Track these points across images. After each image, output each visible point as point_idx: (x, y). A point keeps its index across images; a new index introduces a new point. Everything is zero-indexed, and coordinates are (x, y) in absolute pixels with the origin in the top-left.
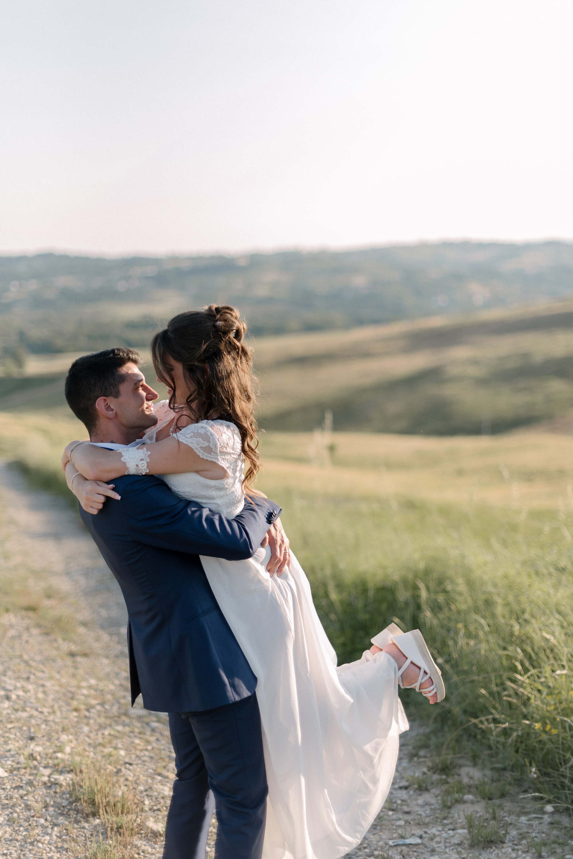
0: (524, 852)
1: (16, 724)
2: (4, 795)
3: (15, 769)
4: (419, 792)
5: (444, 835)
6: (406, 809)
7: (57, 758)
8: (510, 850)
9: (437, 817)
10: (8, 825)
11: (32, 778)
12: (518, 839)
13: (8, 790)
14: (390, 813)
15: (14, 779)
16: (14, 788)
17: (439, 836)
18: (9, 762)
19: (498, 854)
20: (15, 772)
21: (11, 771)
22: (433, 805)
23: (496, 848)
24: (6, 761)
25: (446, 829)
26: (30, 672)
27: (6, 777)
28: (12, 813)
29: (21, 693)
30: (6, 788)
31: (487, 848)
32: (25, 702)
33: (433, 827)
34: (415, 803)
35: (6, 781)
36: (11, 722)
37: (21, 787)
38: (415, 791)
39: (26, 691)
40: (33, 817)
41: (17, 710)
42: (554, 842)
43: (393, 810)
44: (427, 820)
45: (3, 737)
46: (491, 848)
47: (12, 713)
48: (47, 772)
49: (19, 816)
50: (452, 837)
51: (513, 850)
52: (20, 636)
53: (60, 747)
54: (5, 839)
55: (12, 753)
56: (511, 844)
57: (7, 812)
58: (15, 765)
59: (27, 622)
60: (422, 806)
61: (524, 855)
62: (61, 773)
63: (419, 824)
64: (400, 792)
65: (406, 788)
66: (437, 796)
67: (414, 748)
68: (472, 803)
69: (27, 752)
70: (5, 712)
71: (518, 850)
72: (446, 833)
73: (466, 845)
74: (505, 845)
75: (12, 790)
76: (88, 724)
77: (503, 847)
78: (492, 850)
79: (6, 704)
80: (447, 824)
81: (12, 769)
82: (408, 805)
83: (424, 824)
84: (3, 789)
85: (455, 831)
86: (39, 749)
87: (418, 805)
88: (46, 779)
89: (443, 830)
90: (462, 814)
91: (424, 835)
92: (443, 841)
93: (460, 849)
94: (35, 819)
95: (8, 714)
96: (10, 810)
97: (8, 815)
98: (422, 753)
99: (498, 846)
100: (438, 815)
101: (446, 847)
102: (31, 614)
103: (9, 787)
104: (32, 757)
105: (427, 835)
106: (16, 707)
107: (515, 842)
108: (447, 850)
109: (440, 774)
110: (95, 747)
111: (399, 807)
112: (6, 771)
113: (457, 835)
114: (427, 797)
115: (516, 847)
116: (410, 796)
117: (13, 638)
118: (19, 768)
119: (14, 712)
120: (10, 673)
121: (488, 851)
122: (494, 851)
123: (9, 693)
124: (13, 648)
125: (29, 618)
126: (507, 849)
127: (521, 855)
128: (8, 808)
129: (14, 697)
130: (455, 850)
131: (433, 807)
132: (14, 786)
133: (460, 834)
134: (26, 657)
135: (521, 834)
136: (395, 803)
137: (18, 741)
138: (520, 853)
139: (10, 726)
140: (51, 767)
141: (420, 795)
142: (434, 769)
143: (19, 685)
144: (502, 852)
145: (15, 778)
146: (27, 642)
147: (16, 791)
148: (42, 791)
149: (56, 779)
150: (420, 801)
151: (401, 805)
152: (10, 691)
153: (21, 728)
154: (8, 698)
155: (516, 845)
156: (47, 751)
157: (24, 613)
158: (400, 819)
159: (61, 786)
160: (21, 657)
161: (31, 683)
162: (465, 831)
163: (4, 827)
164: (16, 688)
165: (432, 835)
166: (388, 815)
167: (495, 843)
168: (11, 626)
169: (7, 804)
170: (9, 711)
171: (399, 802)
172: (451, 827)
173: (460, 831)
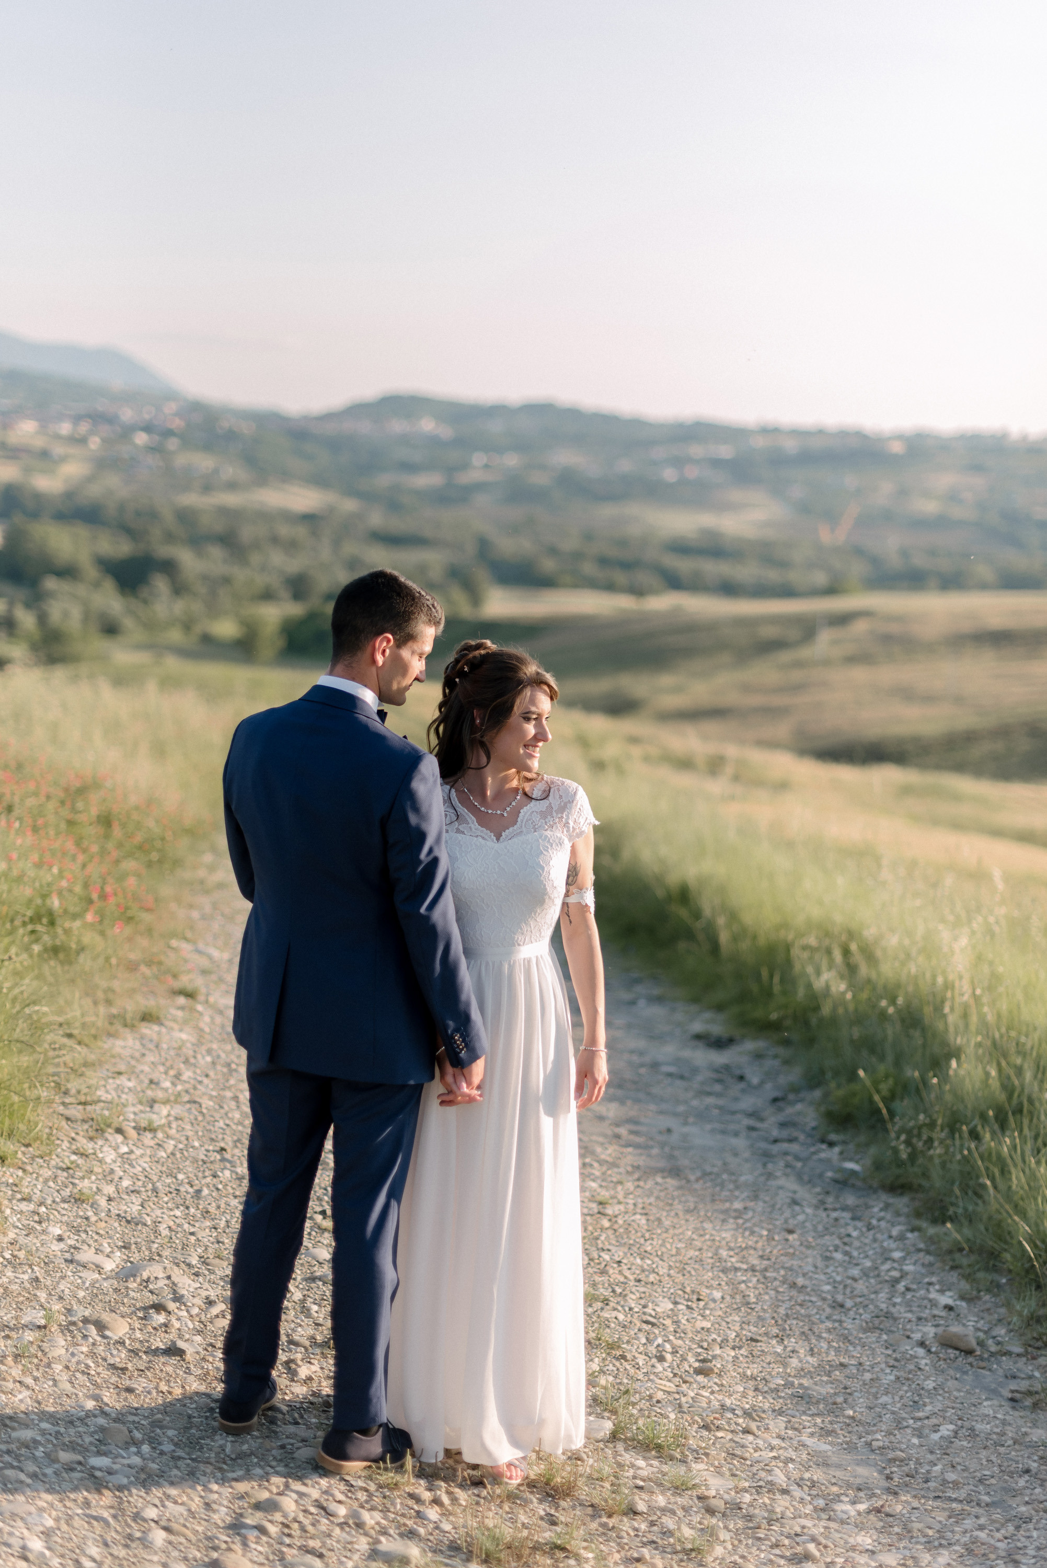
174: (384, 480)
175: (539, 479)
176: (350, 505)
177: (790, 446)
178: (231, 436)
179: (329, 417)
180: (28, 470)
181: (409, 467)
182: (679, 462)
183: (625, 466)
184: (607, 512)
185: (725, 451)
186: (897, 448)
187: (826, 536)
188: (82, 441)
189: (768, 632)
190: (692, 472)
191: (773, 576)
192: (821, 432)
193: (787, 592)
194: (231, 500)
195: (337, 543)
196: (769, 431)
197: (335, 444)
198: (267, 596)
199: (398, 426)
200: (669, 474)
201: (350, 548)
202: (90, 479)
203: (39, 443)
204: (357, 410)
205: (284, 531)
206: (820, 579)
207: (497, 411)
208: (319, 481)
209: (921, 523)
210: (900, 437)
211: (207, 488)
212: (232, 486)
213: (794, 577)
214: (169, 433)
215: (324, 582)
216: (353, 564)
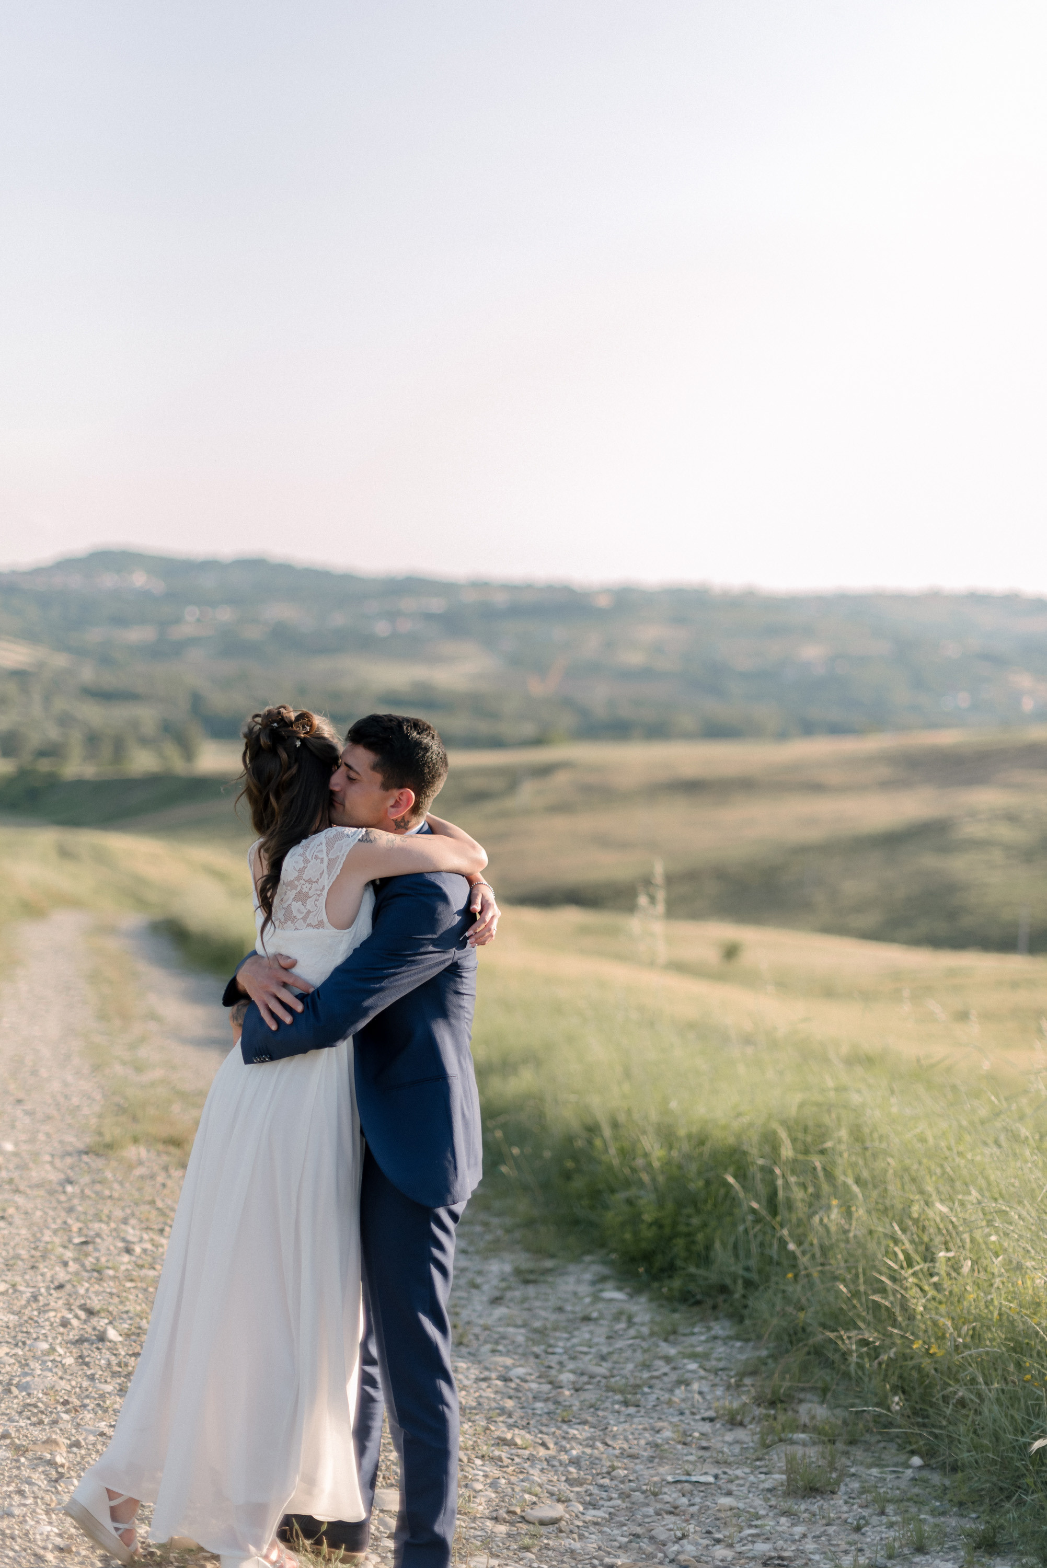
0: (861, 1507)
1: (139, 1285)
2: (116, 1362)
3: (133, 1334)
4: (729, 1427)
5: (752, 1478)
6: (704, 1444)
8: (841, 1502)
9: (747, 1458)
10: (118, 1395)
12: (858, 1492)
13: (121, 1357)
14: (680, 1447)
15: (131, 1345)
16: (131, 1355)
17: (742, 1478)
18: (126, 1326)
19: (823, 1505)
20: (133, 1337)
22: (747, 1443)
23: (823, 1499)
24: (121, 1323)
25: (757, 1472)
26: (165, 1224)
27: (121, 1342)
29: (149, 1246)
30: (120, 1354)
31: (809, 1498)
32: (154, 1258)
33: (737, 1468)
34: (720, 1438)
35: (119, 1346)
36: (132, 1280)
38: (723, 1425)
39: (156, 1246)
41: (141, 1267)
42: (909, 1500)
43: (685, 1444)
44: (732, 1459)
45: (118, 1297)
46: (815, 1498)
47: (133, 1270)
50: (763, 1482)
51: (846, 1502)
52: (152, 1177)
54: (114, 1410)
55: (131, 1315)
56: (846, 1497)
57: (119, 1381)
59: (165, 1159)
60: (730, 1444)
61: (860, 1510)
63: (717, 1462)
64: (702, 1423)
65: (711, 1420)
66: (754, 1434)
68: (804, 1444)
70: (123, 1268)
71: (853, 1505)
72: (756, 1477)
73: (780, 1492)
74: (835, 1496)
75: (128, 1357)
77: (832, 1499)
78: (815, 1500)
79: (126, 1258)
80: (760, 1467)
81: (129, 1333)
82: (709, 1440)
83: (725, 1462)
84: (115, 1355)
85: (768, 1476)
87: (724, 1442)
89: (752, 1473)
90: (783, 1455)
91: (722, 1476)
92: (748, 1484)
93: (769, 1496)
95: (127, 1270)
96: (122, 1379)
99: (825, 1496)
100: (748, 1455)
101: (749, 1492)
102: (172, 1149)
103: (123, 1353)
105: (725, 1476)
106: (140, 1262)
107: (852, 1495)
108: (751, 1495)
109: (766, 1408)
111: (695, 1441)
112: (121, 1335)
113: (771, 1480)
114: (741, 1434)
115: (852, 1501)
116: (714, 1432)
117: (142, 1177)
118: (139, 1333)
119: (137, 1269)
120: (133, 1221)
121: (809, 1501)
122: (818, 1501)
123: (132, 1246)
124: (140, 1189)
125: (168, 1154)
126: (839, 1500)
127: (856, 1510)
128: (120, 1377)
129: (138, 1249)
130: (761, 1496)
131: (745, 1446)
132: (131, 1352)
133: (774, 1479)
134: (160, 1204)
135: (863, 1487)
136: (690, 1435)
137: (140, 1304)
138: (855, 1507)
139: (129, 1285)
141: (731, 1430)
142: (758, 1401)
143: (146, 1237)
144: (829, 1504)
145: (133, 1344)
146: (164, 1185)
147: (133, 1359)
150: (729, 1437)
151: (699, 1439)
152: (133, 1243)
153: (145, 1290)
154: (128, 1251)
155: (854, 1498)
157: (160, 1147)
158: (692, 1454)
160: (152, 1202)
161: (164, 1237)
162: (784, 1477)
163: (113, 1397)
164: (141, 1240)
165: (733, 1477)
166: (675, 1449)
167: (822, 1492)
168: (140, 1163)
169: (119, 1372)
170: (129, 1267)
171: (696, 1434)
172: (764, 1470)
173: (777, 1476)
174: (95, 635)
175: (252, 633)
176: (60, 661)
177: (500, 599)
179: (38, 572)
181: (120, 621)
182: (392, 616)
183: (339, 619)
184: (320, 666)
185: (436, 605)
186: (603, 602)
187: (538, 688)
189: (476, 783)
190: (406, 626)
191: (483, 727)
192: (528, 587)
193: (496, 743)
195: (47, 699)
196: (480, 585)
197: (45, 599)
199: (108, 581)
200: (382, 628)
201: (60, 704)
204: (66, 565)
206: (528, 729)
207: (209, 565)
208: (28, 636)
209: (627, 675)
210: (607, 591)
213: (506, 729)
215: (35, 739)
216: (65, 721)
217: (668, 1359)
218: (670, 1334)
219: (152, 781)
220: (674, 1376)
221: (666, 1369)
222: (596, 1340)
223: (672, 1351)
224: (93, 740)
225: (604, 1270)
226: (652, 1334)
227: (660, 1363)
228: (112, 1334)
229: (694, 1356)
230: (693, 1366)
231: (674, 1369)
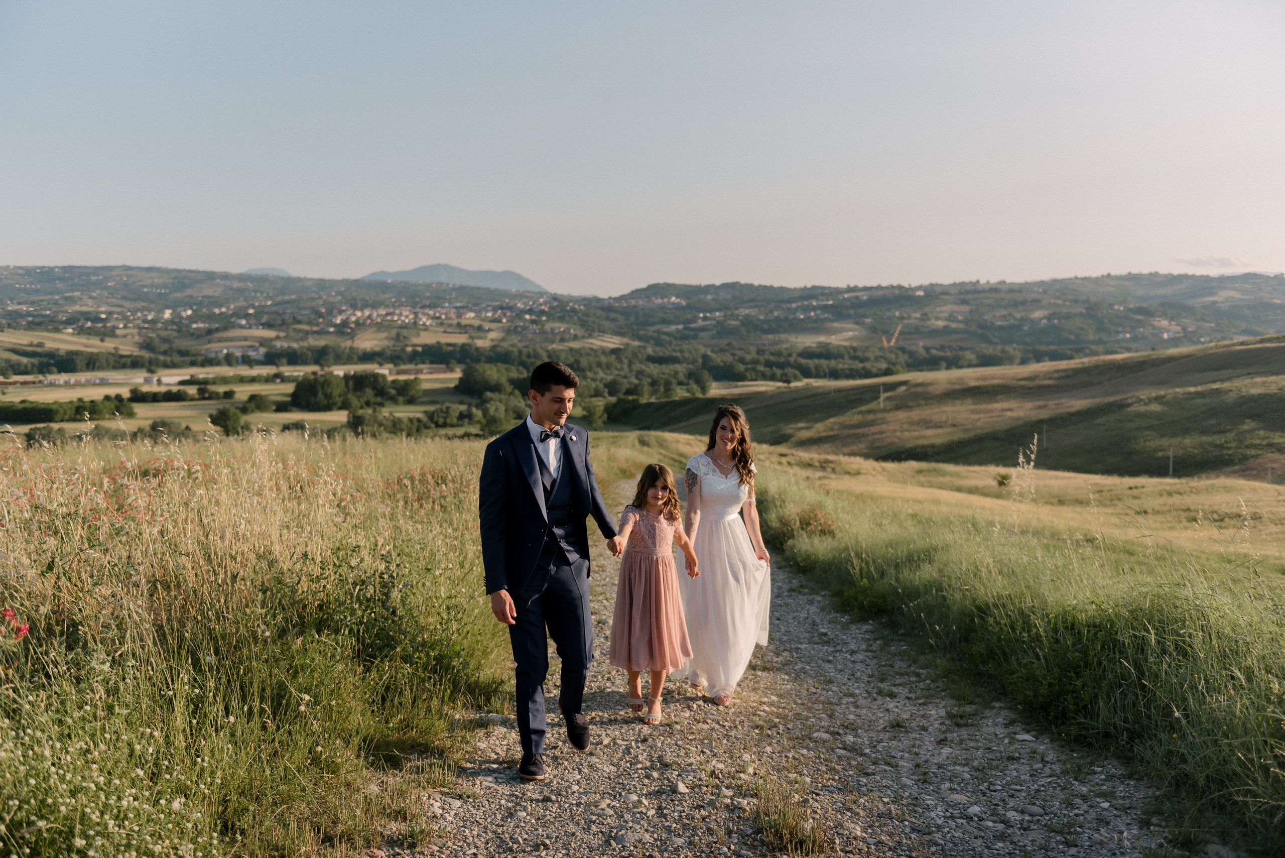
1: (697, 736)
3: (696, 786)
7: (740, 778)
10: (688, 848)
11: (714, 798)
15: (696, 799)
18: (691, 778)
20: (697, 792)
21: (693, 789)
24: (687, 776)
28: (693, 835)
35: (688, 799)
36: (692, 734)
37: (703, 807)
40: (716, 843)
45: (684, 750)
48: (729, 793)
49: (700, 839)
53: (743, 766)
57: (690, 833)
58: (698, 783)
62: (744, 796)
67: (1144, 813)
69: (709, 768)
70: (686, 723)
75: (695, 809)
76: (770, 744)
81: (693, 785)
86: (721, 766)
88: (728, 801)
94: (718, 845)
97: (689, 838)
98: (1154, 820)
103: (691, 806)
104: (713, 774)
109: (1180, 849)
110: (778, 771)
112: (687, 788)
118: (700, 785)
119: (695, 723)
129: (695, 707)
132: (696, 805)
140: (733, 788)
145: (697, 796)
147: (698, 810)
148: (724, 815)
149: (739, 803)
156: (729, 769)
159: (744, 811)
176: (636, 344)
178: (573, 311)
180: (472, 338)
188: (499, 321)
194: (575, 345)
195: (630, 364)
197: (626, 313)
198: (597, 394)
201: (637, 366)
202: (503, 340)
203: (477, 323)
205: (604, 359)
211: (562, 340)
212: (575, 338)
213: (870, 366)
214: (543, 312)
215: (625, 385)
216: (639, 374)
217: (1084, 798)
218: (1079, 774)
219: (685, 402)
220: (1092, 815)
221: (1085, 807)
222: (1023, 777)
223: (1084, 789)
224: (654, 383)
225: (1012, 715)
226: (1065, 772)
227: (1078, 801)
228: (682, 788)
229: (1104, 795)
230: (1106, 805)
231: (1091, 806)
